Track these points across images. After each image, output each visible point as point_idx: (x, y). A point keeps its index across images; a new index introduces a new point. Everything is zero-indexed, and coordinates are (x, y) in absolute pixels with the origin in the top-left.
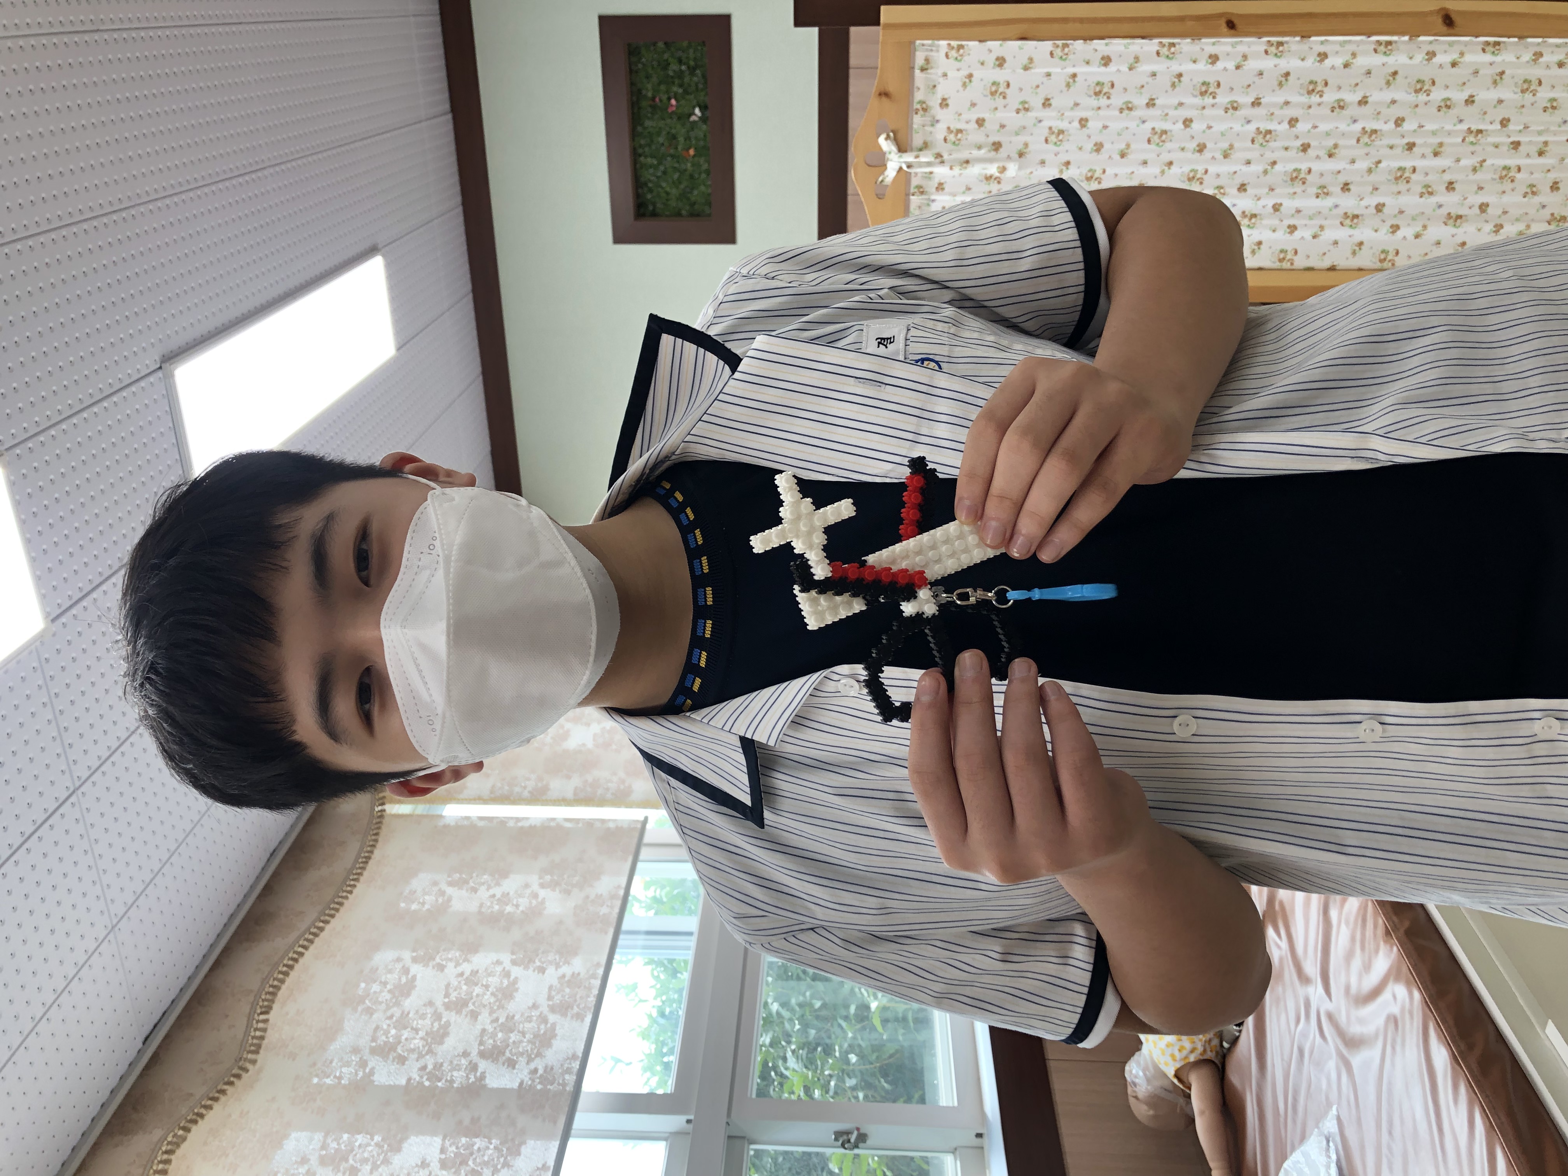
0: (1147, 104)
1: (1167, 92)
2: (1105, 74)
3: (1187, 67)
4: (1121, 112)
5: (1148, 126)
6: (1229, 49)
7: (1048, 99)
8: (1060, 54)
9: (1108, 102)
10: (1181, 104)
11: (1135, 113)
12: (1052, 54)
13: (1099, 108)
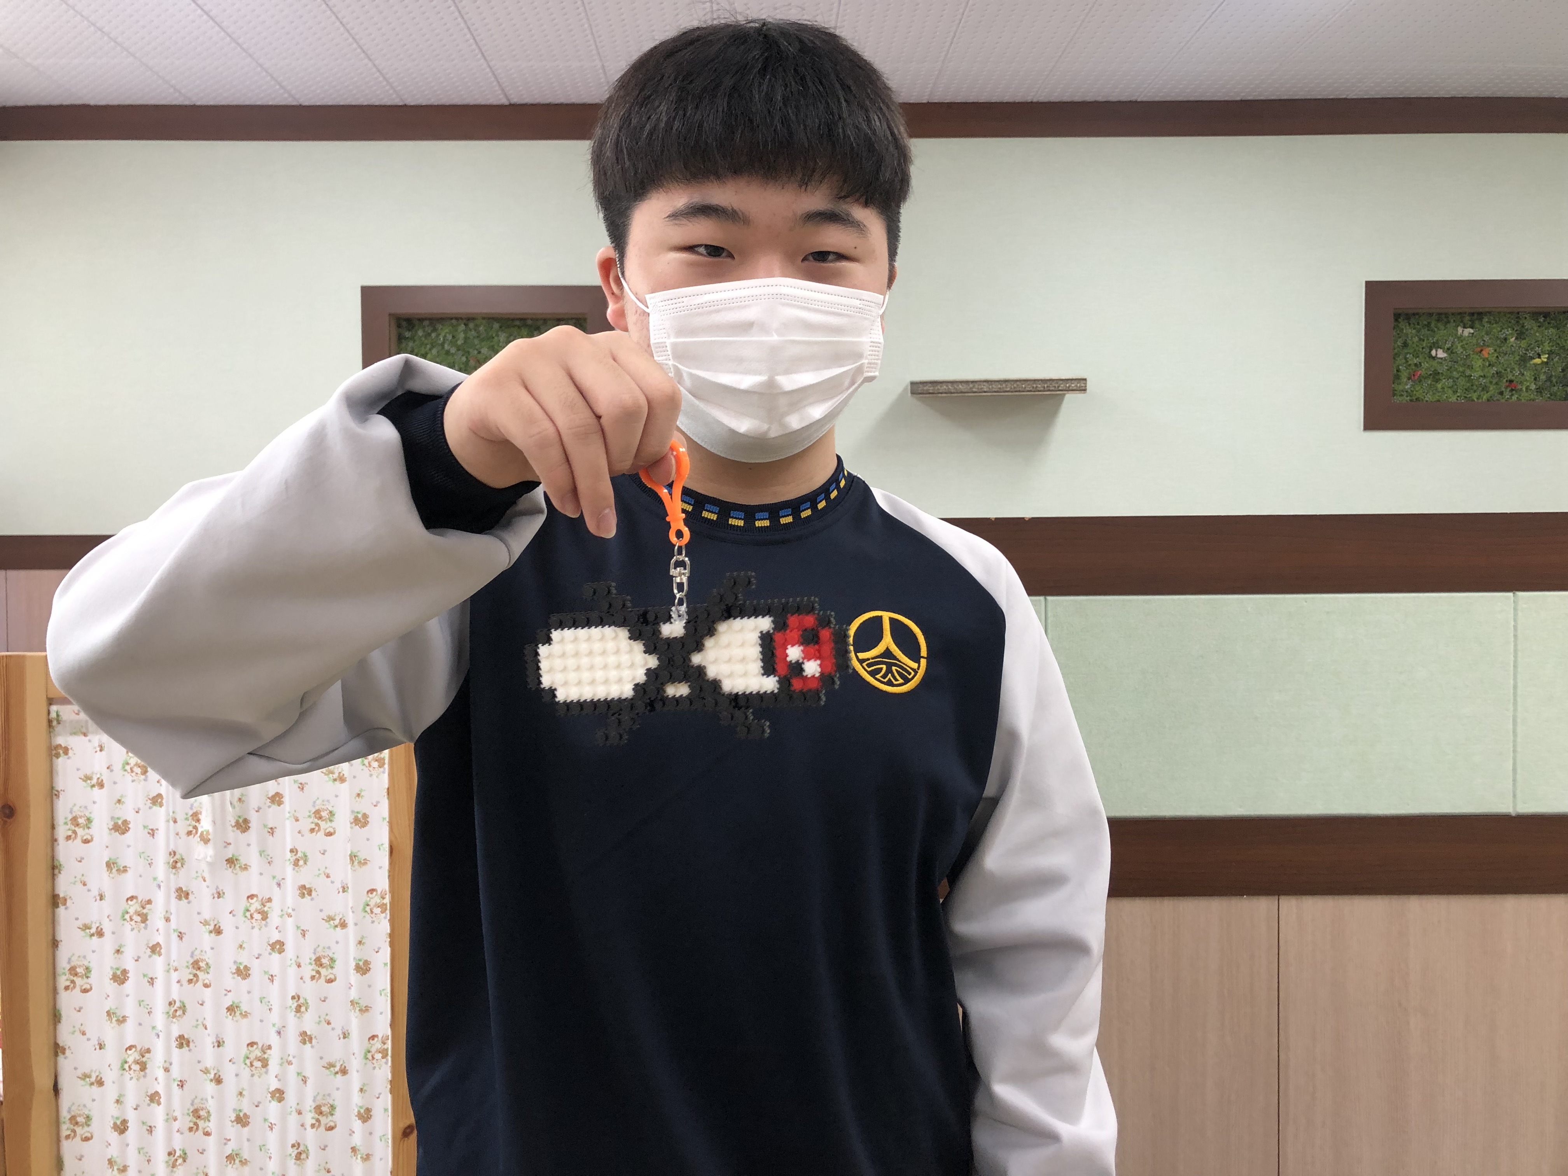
0: (305, 1033)
1: (321, 1058)
2: (345, 969)
3: (355, 1079)
4: (293, 998)
5: (274, 1040)
6: (378, 1133)
7: (310, 892)
8: (372, 903)
9: (307, 978)
10: (305, 1080)
11: (291, 1015)
12: (372, 891)
13: (299, 966)
